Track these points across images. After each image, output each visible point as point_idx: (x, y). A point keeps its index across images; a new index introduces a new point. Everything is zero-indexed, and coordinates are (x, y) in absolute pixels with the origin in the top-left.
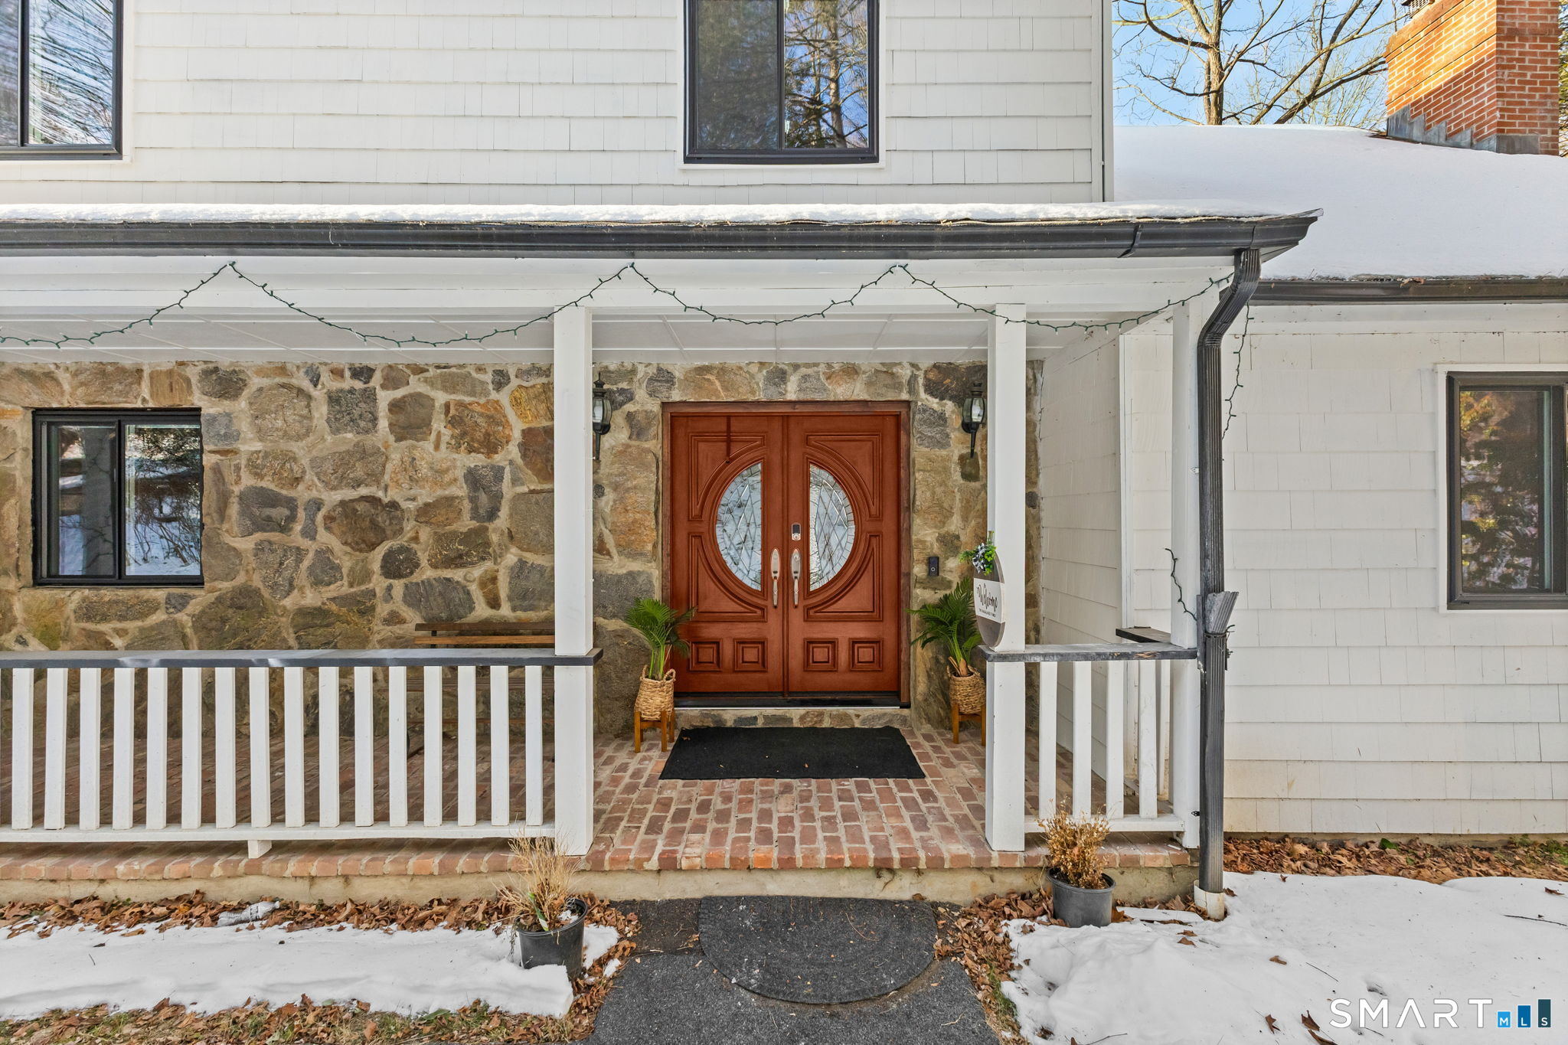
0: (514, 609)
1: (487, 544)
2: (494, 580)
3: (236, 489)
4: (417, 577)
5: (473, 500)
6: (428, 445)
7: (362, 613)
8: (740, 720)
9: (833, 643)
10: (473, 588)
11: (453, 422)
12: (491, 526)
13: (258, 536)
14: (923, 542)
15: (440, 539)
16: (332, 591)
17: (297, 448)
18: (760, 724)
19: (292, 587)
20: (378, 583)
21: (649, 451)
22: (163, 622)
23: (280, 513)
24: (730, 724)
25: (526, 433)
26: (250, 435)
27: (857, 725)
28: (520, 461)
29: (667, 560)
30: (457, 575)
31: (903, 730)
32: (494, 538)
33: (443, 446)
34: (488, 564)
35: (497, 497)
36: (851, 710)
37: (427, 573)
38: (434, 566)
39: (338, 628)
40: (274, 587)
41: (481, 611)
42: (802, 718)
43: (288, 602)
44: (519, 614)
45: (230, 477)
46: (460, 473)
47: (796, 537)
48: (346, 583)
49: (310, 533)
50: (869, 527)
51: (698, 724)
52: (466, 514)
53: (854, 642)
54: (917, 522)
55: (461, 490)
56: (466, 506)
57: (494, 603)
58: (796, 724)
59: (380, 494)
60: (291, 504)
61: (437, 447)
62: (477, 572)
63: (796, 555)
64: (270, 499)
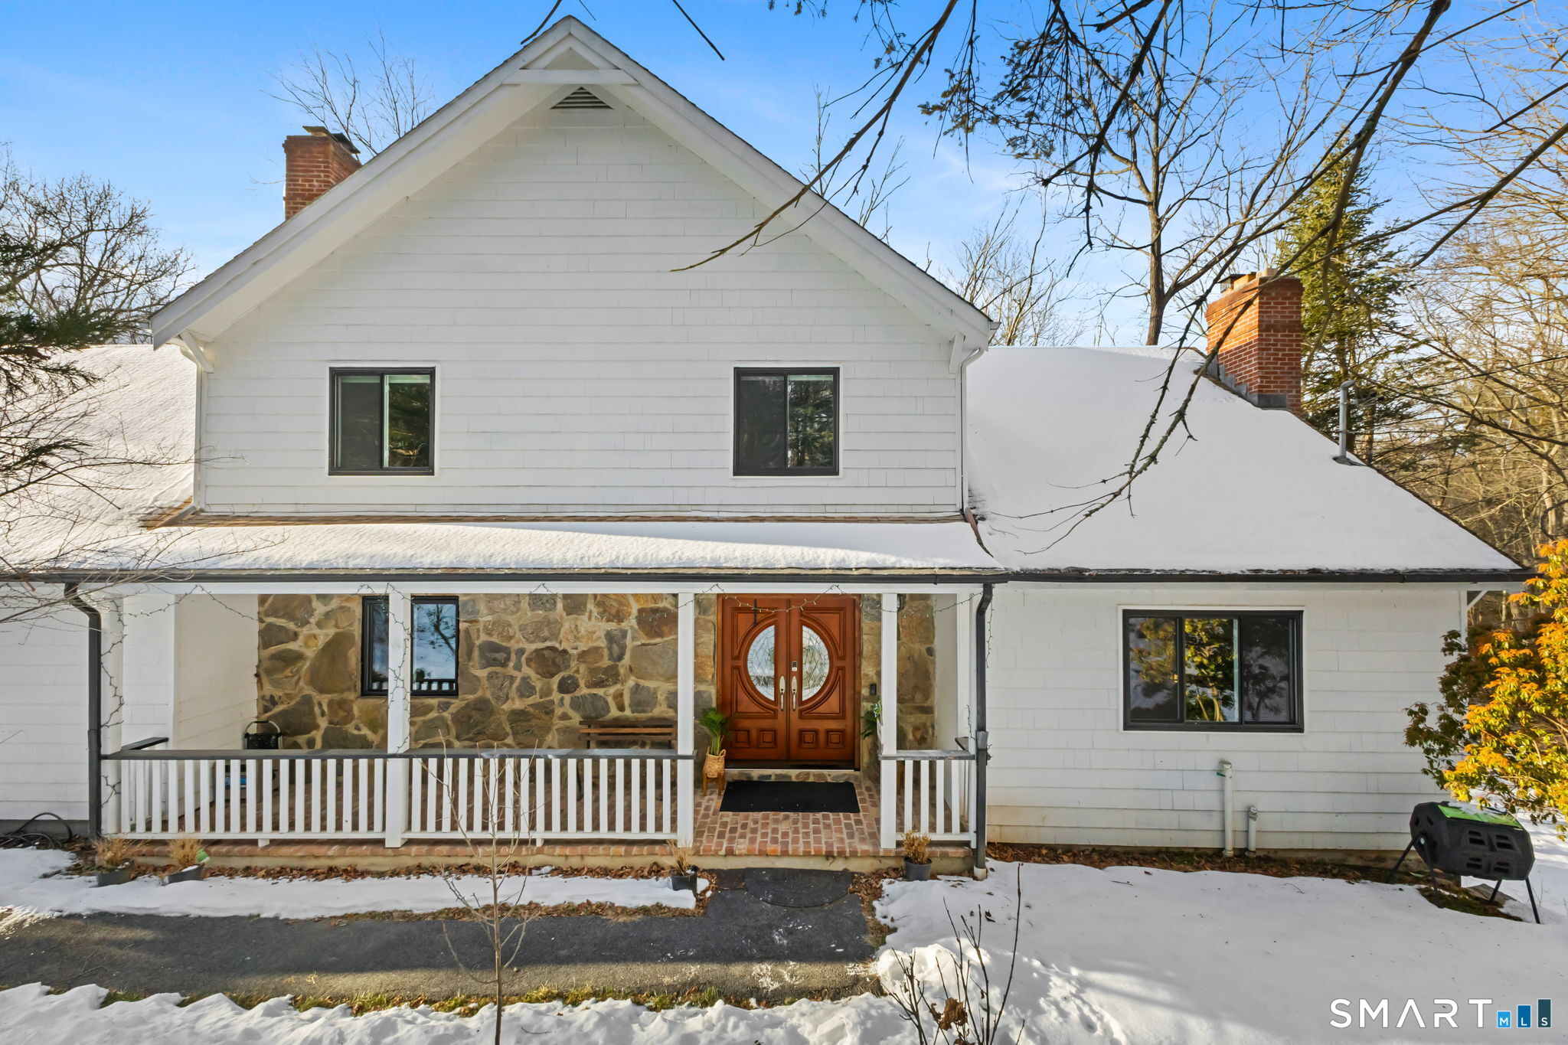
0: (633, 712)
1: (618, 675)
2: (621, 695)
3: (477, 643)
4: (578, 693)
5: (610, 649)
6: (585, 617)
7: (547, 713)
8: (762, 776)
9: (816, 732)
10: (610, 700)
11: (598, 604)
12: (620, 664)
13: (489, 669)
14: (867, 675)
15: (593, 671)
16: (531, 700)
17: (511, 619)
18: (773, 779)
19: (507, 698)
20: (556, 696)
21: (709, 621)
22: (436, 718)
23: (501, 656)
24: (755, 779)
25: (640, 611)
26: (485, 612)
27: (829, 780)
28: (636, 627)
29: (720, 684)
30: (600, 692)
31: (855, 783)
32: (622, 671)
33: (593, 618)
34: (618, 686)
35: (623, 648)
36: (825, 772)
37: (583, 691)
38: (588, 687)
39: (534, 722)
40: (498, 698)
41: (614, 712)
42: (798, 776)
43: (506, 707)
44: (636, 714)
45: (474, 635)
46: (602, 634)
47: (795, 669)
48: (538, 695)
49: (518, 668)
50: (838, 663)
51: (736, 778)
52: (606, 657)
53: (828, 732)
54: (864, 663)
55: (603, 643)
56: (606, 652)
57: (621, 708)
58: (794, 779)
59: (557, 645)
60: (507, 650)
61: (590, 619)
62: (612, 690)
63: (794, 680)
64: (495, 648)
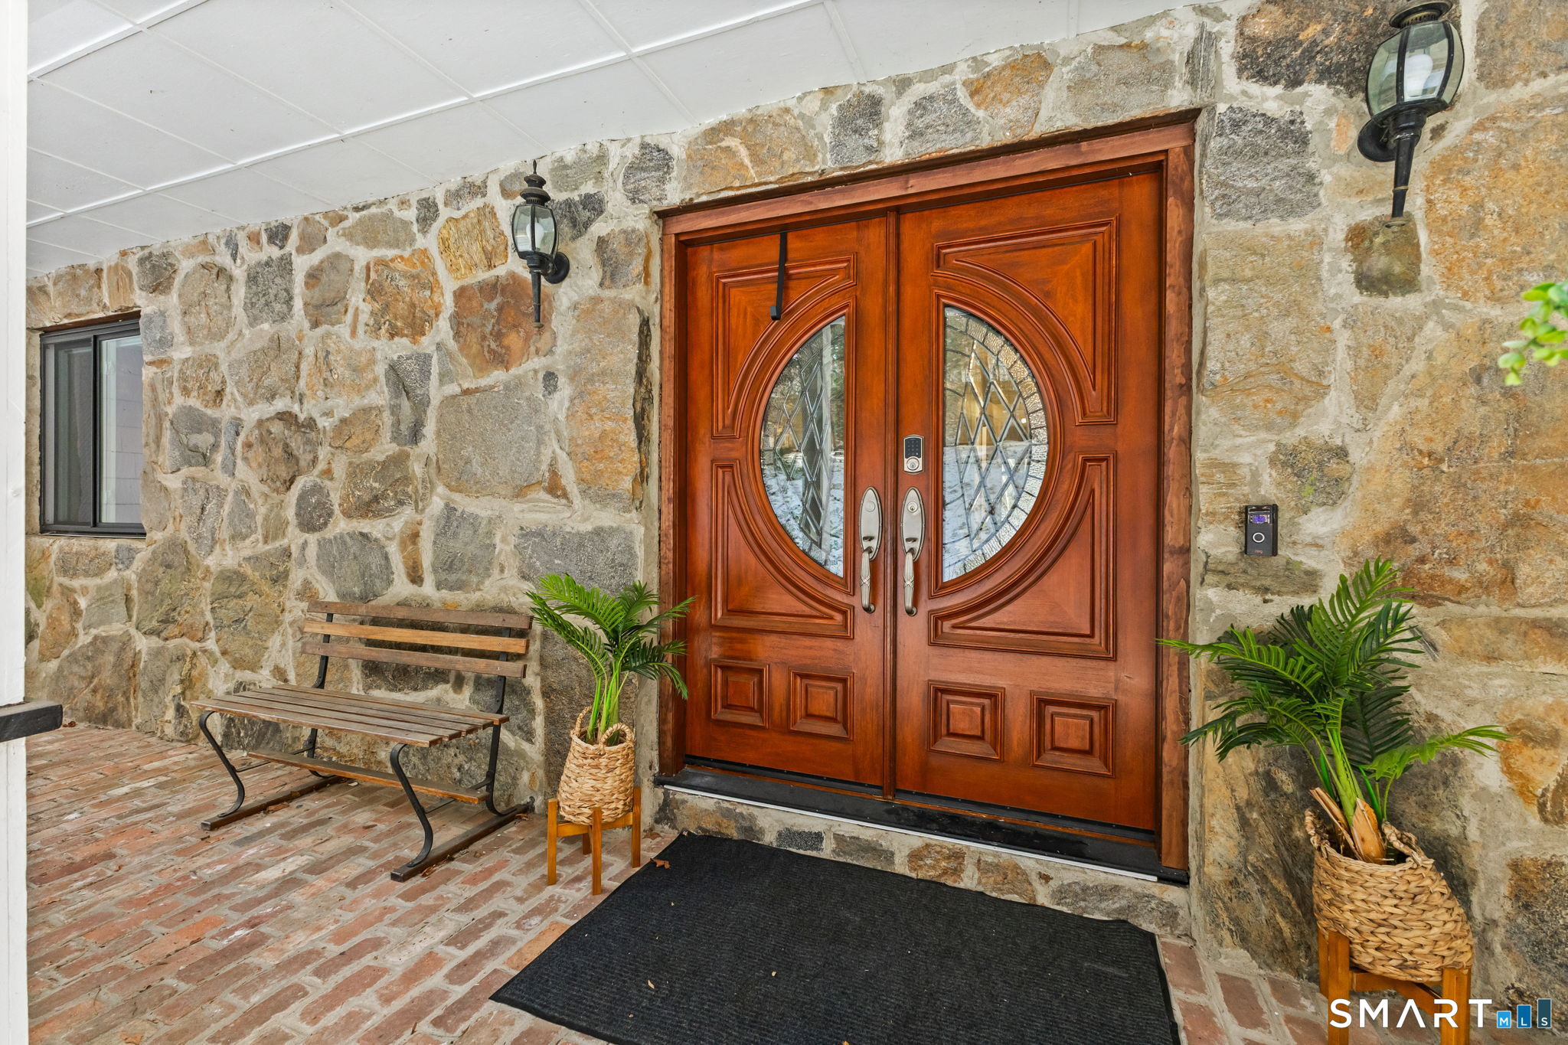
0: (439, 587)
1: (407, 479)
2: (415, 536)
3: (170, 410)
4: (330, 532)
5: (395, 410)
6: (344, 330)
7: (275, 581)
8: (788, 835)
9: (993, 697)
10: (393, 549)
11: (374, 292)
12: (413, 451)
13: (185, 471)
14: (1229, 467)
15: (356, 472)
16: (247, 548)
17: (218, 348)
18: (827, 851)
19: (214, 542)
20: (294, 537)
21: (632, 305)
22: (115, 581)
23: (203, 440)
24: (769, 839)
25: (460, 294)
26: (182, 339)
27: (1044, 898)
28: (452, 345)
30: (375, 527)
31: (1165, 939)
32: (417, 469)
33: (361, 329)
34: (408, 512)
35: (421, 406)
36: (1029, 861)
37: (341, 525)
38: (348, 515)
39: (251, 600)
40: (198, 539)
41: (401, 588)
42: (915, 856)
43: (211, 561)
44: (444, 593)
45: (163, 397)
46: (380, 369)
47: (912, 464)
48: (259, 535)
49: (230, 470)
50: (1081, 438)
51: (710, 825)
52: (386, 434)
53: (1042, 703)
54: (1209, 415)
55: (379, 396)
56: (387, 418)
57: (416, 578)
58: (901, 867)
59: (296, 409)
60: (214, 425)
61: (353, 333)
62: (398, 523)
63: (912, 504)
64: (197, 422)
